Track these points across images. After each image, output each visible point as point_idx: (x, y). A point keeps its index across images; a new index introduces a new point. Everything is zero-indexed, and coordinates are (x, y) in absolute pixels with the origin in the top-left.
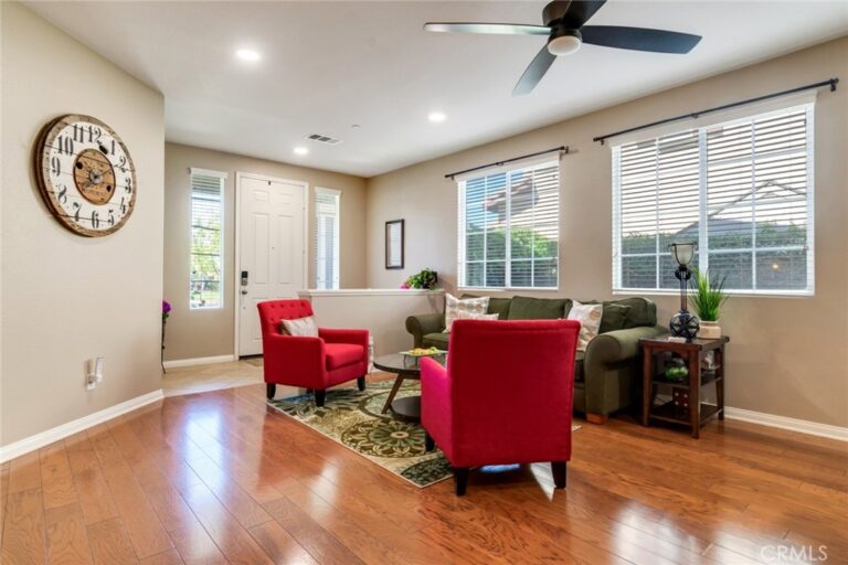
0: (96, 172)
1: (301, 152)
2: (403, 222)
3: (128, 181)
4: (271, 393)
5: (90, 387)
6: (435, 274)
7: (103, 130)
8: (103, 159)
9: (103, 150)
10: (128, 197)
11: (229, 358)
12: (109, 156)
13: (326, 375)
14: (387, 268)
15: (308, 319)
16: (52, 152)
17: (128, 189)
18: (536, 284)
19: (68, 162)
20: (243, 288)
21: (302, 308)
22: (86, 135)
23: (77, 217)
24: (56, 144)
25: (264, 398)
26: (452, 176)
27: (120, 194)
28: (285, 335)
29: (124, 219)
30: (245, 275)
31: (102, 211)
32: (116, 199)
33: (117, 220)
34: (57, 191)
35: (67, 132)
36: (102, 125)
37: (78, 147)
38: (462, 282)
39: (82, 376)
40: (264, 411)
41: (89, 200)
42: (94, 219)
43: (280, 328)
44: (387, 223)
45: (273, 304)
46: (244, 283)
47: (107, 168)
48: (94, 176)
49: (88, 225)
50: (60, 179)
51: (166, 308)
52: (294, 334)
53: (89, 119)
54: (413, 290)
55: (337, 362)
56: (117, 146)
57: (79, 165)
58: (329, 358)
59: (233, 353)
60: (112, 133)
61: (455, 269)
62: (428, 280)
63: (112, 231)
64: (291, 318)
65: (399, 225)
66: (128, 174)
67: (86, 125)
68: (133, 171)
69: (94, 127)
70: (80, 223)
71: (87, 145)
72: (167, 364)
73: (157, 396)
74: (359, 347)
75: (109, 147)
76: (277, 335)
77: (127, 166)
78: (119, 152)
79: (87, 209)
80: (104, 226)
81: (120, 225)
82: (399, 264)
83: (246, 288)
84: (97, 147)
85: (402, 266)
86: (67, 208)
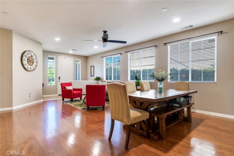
0: (31, 60)
1: (71, 52)
2: (94, 66)
3: (36, 61)
4: (63, 100)
5: (30, 98)
6: (99, 78)
7: (32, 53)
8: (31, 58)
9: (32, 56)
10: (36, 64)
11: (56, 95)
12: (33, 57)
13: (73, 96)
14: (91, 76)
15: (71, 86)
16: (24, 58)
17: (36, 62)
18: (117, 80)
19: (26, 59)
20: (59, 81)
21: (70, 84)
22: (29, 54)
23: (28, 68)
24: (24, 56)
25: (62, 101)
26: (103, 57)
27: (35, 63)
28: (66, 89)
29: (35, 68)
30: (59, 78)
31: (32, 67)
32: (34, 65)
33: (34, 68)
34: (25, 64)
35: (26, 54)
36: (32, 52)
37: (28, 56)
38: (105, 79)
39: (29, 96)
40: (62, 103)
41: (30, 65)
42: (31, 68)
43: (65, 88)
44: (91, 66)
45: (64, 83)
46: (59, 79)
47: (33, 59)
48: (30, 61)
49: (29, 69)
50: (25, 62)
51: (43, 84)
52: (67, 89)
53: (29, 51)
54: (95, 81)
55: (75, 94)
56: (34, 55)
57: (28, 59)
58: (73, 93)
59: (57, 94)
60: (33, 53)
61: (103, 76)
62: (98, 79)
63: (33, 70)
64: (67, 86)
65: (93, 67)
66: (36, 60)
67: (29, 52)
68: (37, 59)
69: (30, 52)
70: (28, 69)
71: (29, 56)
72: (44, 96)
73: (42, 100)
74: (80, 92)
75: (33, 55)
76: (64, 89)
77: (36, 58)
78: (34, 56)
79: (29, 67)
80: (32, 69)
81: (35, 69)
82: (93, 75)
83: (60, 81)
84: (31, 56)
85: (94, 76)
86: (26, 67)
